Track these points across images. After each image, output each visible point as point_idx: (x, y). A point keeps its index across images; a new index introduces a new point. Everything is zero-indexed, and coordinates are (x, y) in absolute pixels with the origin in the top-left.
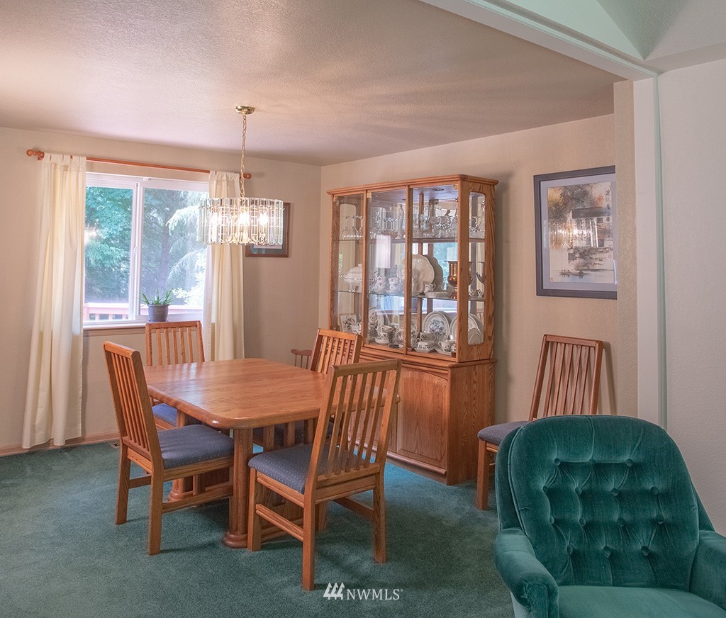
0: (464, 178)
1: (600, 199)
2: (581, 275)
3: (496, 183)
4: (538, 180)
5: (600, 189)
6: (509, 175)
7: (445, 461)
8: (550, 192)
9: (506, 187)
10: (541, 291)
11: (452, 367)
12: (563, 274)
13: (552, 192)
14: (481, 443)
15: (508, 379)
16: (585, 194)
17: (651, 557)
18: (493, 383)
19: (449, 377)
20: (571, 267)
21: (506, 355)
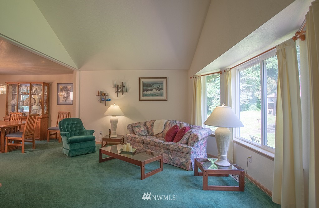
0: (44, 83)
1: (69, 88)
2: (65, 101)
3: (49, 84)
4: (58, 84)
5: (70, 87)
6: (52, 83)
7: (39, 136)
8: (60, 86)
9: (51, 85)
10: (58, 104)
11: (41, 119)
12: (62, 101)
13: (61, 87)
14: (48, 130)
15: (51, 121)
16: (67, 87)
17: (79, 133)
18: (48, 122)
19: (40, 121)
20: (64, 100)
21: (51, 116)
